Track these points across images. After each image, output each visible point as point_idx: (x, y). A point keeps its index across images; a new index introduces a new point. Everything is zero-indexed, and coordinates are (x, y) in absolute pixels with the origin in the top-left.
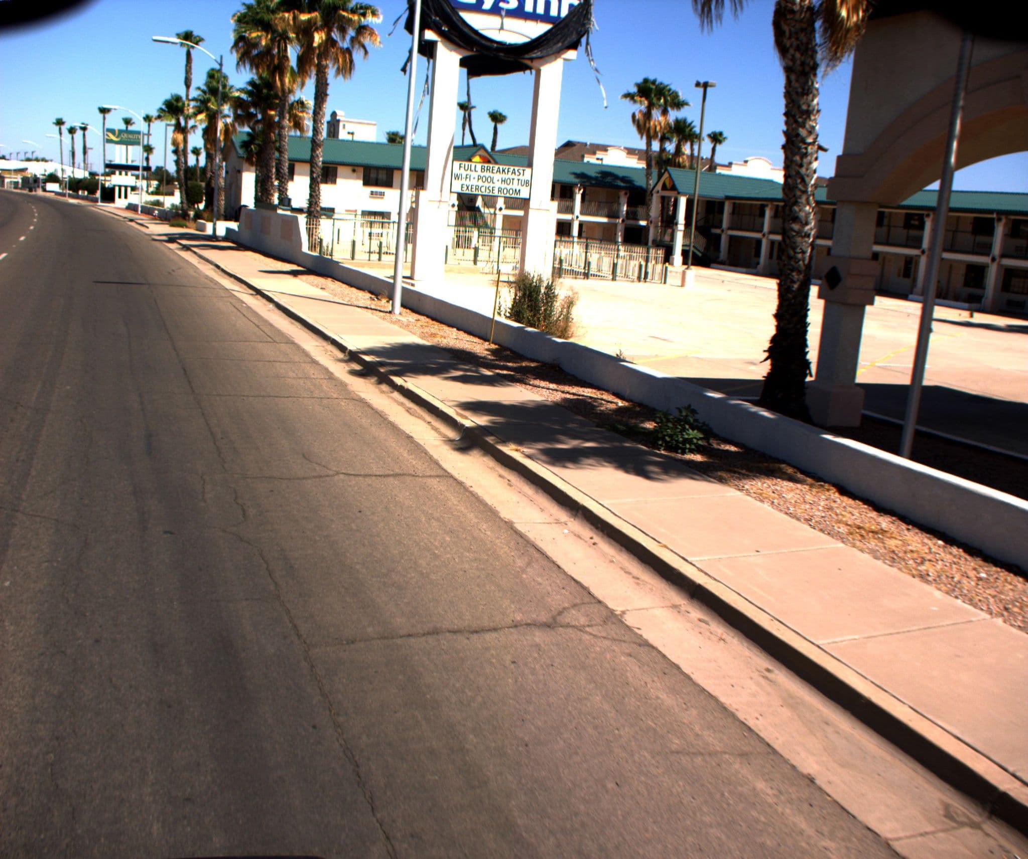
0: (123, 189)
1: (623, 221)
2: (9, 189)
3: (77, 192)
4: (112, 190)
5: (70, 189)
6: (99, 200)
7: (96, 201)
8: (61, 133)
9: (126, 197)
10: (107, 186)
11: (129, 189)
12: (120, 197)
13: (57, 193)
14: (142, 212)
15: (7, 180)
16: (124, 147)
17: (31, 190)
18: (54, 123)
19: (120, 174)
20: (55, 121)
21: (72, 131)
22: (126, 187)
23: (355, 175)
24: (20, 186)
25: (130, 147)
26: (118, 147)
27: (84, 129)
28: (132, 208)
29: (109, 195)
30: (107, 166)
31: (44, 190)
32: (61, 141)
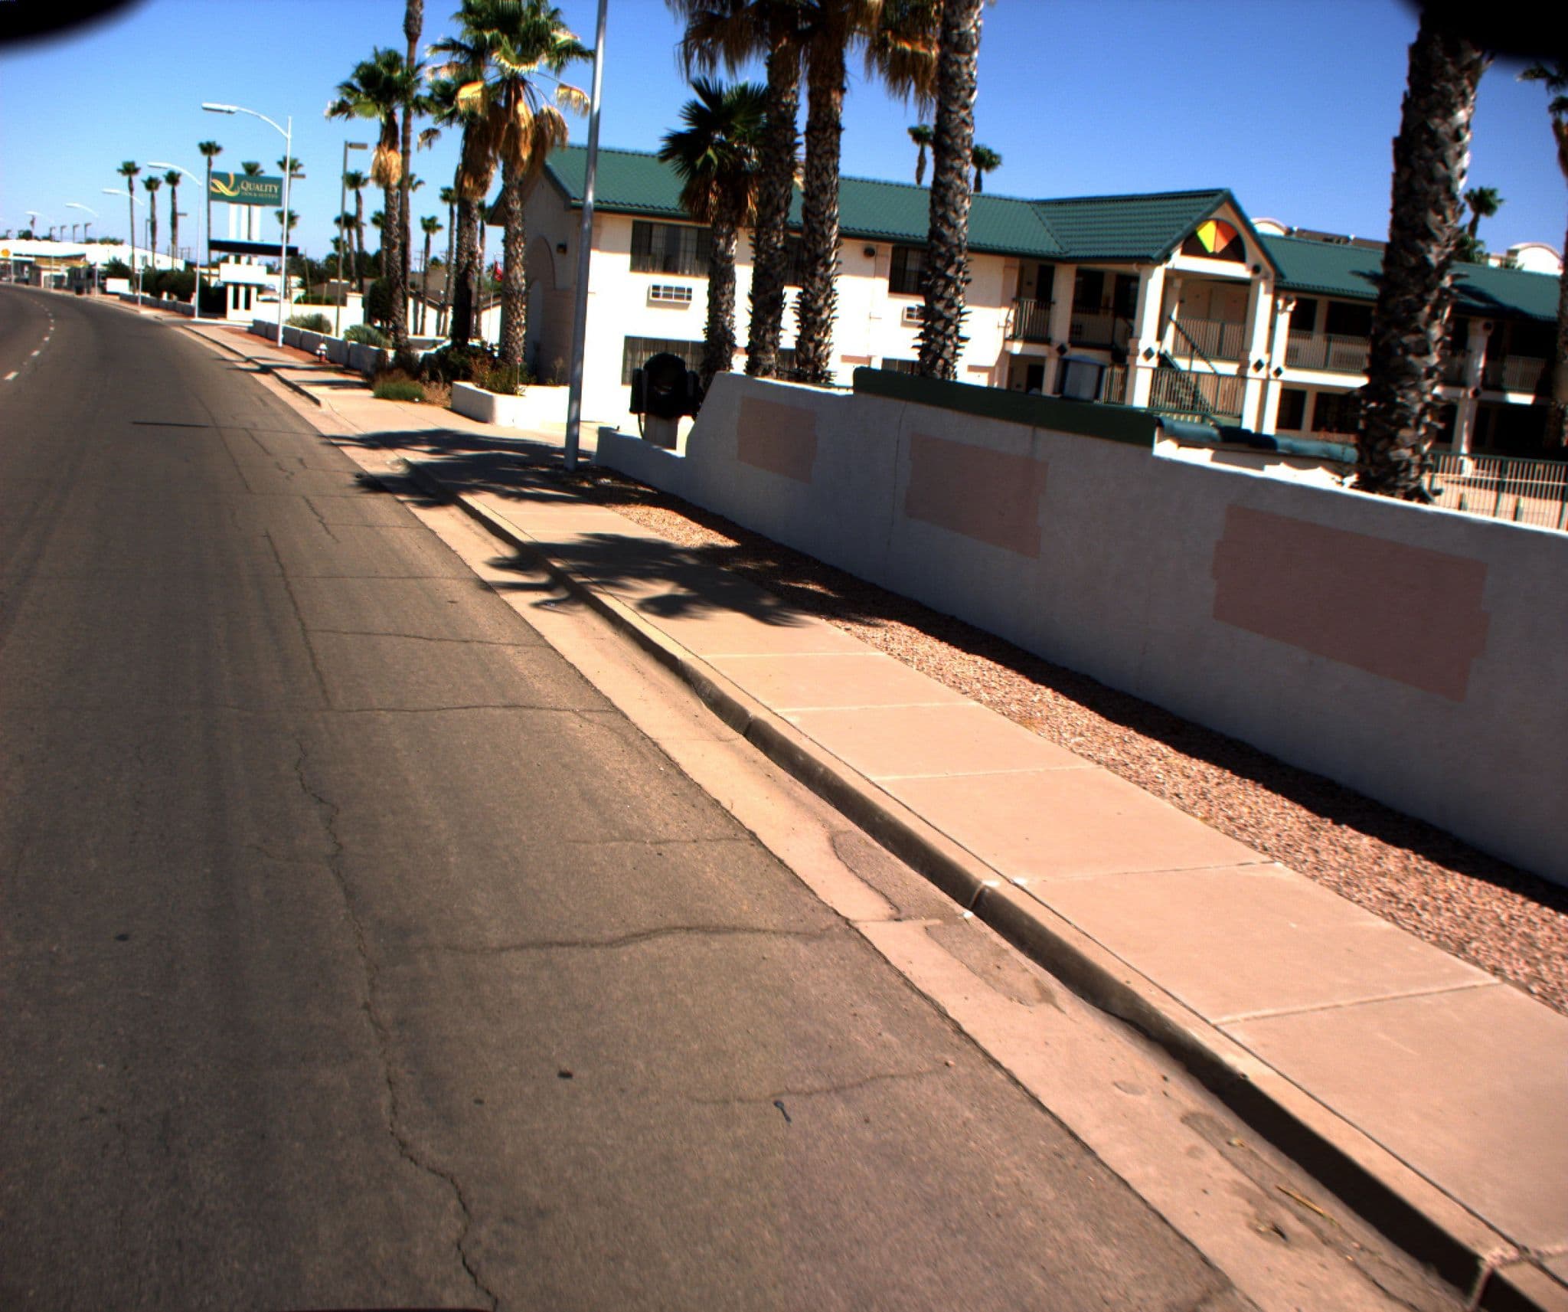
0: (242, 291)
1: (1476, 393)
2: (47, 290)
3: (160, 296)
4: (222, 291)
5: (145, 290)
6: (196, 313)
7: (190, 313)
8: (131, 190)
9: (248, 306)
10: (212, 284)
11: (254, 291)
12: (236, 306)
13: (124, 298)
14: (284, 342)
15: (44, 274)
16: (245, 208)
17: (79, 291)
18: (119, 170)
19: (238, 261)
20: (121, 167)
21: (151, 184)
22: (248, 286)
23: (870, 263)
24: (65, 283)
25: (257, 210)
26: (234, 207)
27: (173, 179)
28: (263, 331)
29: (215, 302)
30: (214, 245)
31: (104, 291)
32: (131, 200)
